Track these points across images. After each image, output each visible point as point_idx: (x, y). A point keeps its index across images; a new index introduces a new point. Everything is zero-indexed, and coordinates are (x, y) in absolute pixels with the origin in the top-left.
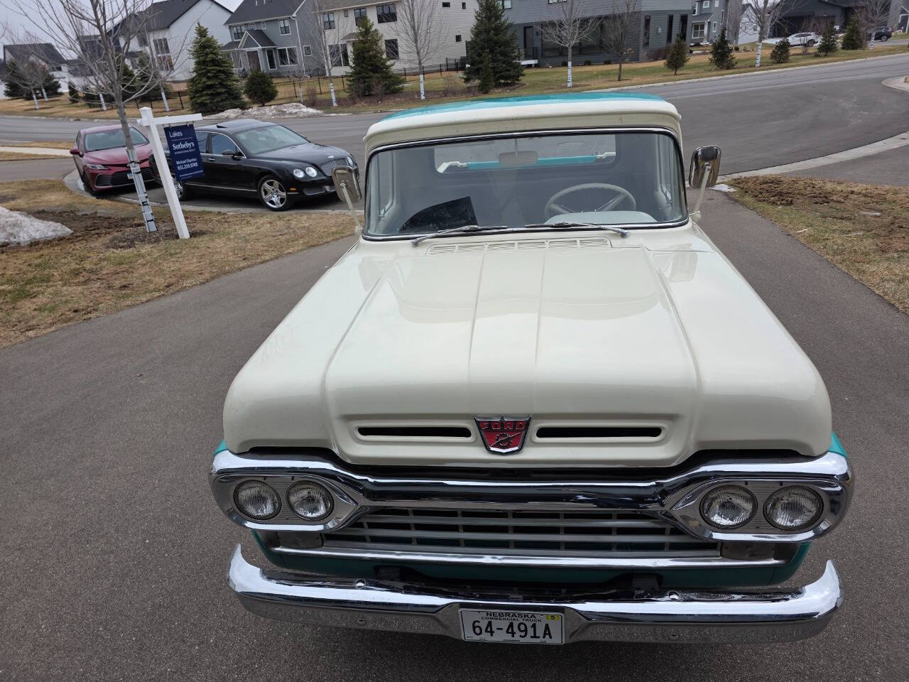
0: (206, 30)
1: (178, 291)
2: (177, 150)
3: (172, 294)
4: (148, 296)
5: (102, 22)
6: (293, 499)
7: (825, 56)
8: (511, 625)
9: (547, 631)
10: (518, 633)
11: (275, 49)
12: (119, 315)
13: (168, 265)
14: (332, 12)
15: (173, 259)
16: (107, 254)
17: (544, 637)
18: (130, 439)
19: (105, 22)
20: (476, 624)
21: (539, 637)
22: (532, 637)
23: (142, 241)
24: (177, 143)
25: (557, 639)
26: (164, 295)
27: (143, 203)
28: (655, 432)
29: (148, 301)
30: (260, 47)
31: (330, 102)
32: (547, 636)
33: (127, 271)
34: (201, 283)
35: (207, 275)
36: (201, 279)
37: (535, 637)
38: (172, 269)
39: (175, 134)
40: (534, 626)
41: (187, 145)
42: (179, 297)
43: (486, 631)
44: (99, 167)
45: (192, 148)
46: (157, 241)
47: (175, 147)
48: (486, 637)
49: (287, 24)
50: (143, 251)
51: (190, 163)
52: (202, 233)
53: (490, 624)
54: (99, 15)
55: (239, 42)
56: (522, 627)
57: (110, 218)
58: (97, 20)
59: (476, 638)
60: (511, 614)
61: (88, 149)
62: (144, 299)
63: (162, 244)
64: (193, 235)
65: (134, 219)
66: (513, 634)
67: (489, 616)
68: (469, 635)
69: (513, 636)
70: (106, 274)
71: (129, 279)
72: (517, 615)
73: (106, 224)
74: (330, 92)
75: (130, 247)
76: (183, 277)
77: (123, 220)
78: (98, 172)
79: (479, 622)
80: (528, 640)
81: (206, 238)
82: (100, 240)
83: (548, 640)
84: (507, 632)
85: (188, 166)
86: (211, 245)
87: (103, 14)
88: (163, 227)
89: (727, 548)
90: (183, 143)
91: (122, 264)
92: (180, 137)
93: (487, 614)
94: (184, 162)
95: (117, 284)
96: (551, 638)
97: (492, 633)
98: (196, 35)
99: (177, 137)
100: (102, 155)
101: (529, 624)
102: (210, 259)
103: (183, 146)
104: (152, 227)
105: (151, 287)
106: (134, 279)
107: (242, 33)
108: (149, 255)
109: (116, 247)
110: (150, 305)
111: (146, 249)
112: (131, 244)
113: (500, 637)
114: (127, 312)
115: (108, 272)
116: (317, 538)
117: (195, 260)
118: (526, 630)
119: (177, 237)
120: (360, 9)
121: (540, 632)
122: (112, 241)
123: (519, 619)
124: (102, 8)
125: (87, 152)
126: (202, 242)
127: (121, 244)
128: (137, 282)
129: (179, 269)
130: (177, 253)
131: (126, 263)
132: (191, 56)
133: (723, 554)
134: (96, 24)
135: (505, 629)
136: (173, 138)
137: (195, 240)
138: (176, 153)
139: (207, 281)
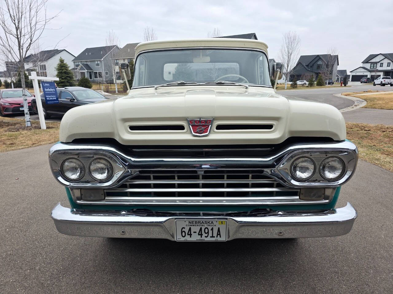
1: (38, 146)
2: (46, 91)
3: (34, 146)
4: (23, 147)
5: (19, 36)
6: (92, 168)
7: (311, 87)
8: (201, 229)
9: (219, 234)
10: (204, 235)
11: (93, 72)
12: (7, 153)
13: (35, 137)
14: (118, 59)
15: (37, 135)
16: (5, 133)
17: (217, 237)
18: (5, 193)
19: (21, 37)
20: (183, 230)
21: (214, 237)
22: (211, 237)
23: (23, 129)
24: (47, 88)
25: (223, 238)
26: (31, 147)
27: (26, 113)
28: (270, 127)
29: (22, 149)
30: (86, 71)
31: (115, 92)
32: (219, 236)
33: (14, 139)
34: (50, 143)
35: (53, 141)
36: (49, 142)
37: (213, 237)
38: (36, 138)
39: (46, 85)
40: (212, 229)
41: (51, 90)
42: (38, 148)
43: (188, 234)
44: (7, 104)
45: (54, 91)
46: (30, 129)
47: (46, 90)
48: (188, 238)
49: (99, 62)
50: (23, 133)
51: (52, 97)
52: (52, 128)
53: (190, 229)
54: (19, 33)
55: (77, 68)
56: (206, 231)
57: (9, 123)
58: (17, 35)
59: (183, 239)
60: (201, 222)
61: (3, 97)
62: (21, 148)
63: (33, 130)
64: (48, 128)
65: (20, 123)
66: (201, 235)
67: (190, 224)
68: (179, 238)
69: (201, 237)
70: (4, 140)
71: (14, 142)
72: (204, 222)
73: (7, 125)
74: (115, 89)
75: (17, 131)
76: (40, 141)
77: (15, 124)
78: (6, 106)
79: (184, 228)
80: (209, 239)
81: (54, 129)
82: (3, 129)
83: (219, 239)
84: (199, 234)
85: (52, 99)
86: (56, 131)
87: (21, 33)
88: (34, 125)
89: (302, 194)
90: (50, 88)
91: (12, 136)
92: (48, 86)
93: (189, 222)
94: (50, 97)
95: (8, 143)
96: (220, 237)
97: (191, 235)
98: (59, 62)
99: (47, 86)
100: (10, 100)
101: (210, 228)
102: (55, 136)
103: (50, 90)
104: (29, 124)
105: (25, 144)
106: (17, 141)
107: (79, 65)
108: (25, 134)
109: (10, 131)
110: (23, 150)
111: (25, 132)
112: (18, 130)
113: (195, 238)
114: (12, 152)
115: (4, 139)
116: (102, 195)
117: (47, 136)
118: (208, 233)
119: (40, 128)
120: (130, 59)
121: (215, 235)
122: (8, 129)
123: (205, 225)
124: (20, 30)
125: (2, 98)
126: (52, 131)
127: (13, 130)
128: (17, 142)
129: (40, 139)
130: (39, 134)
131: (14, 136)
132: (56, 70)
133: (301, 198)
134: (16, 37)
135: (198, 233)
136: (45, 86)
137: (48, 130)
138: (46, 92)
139: (52, 143)
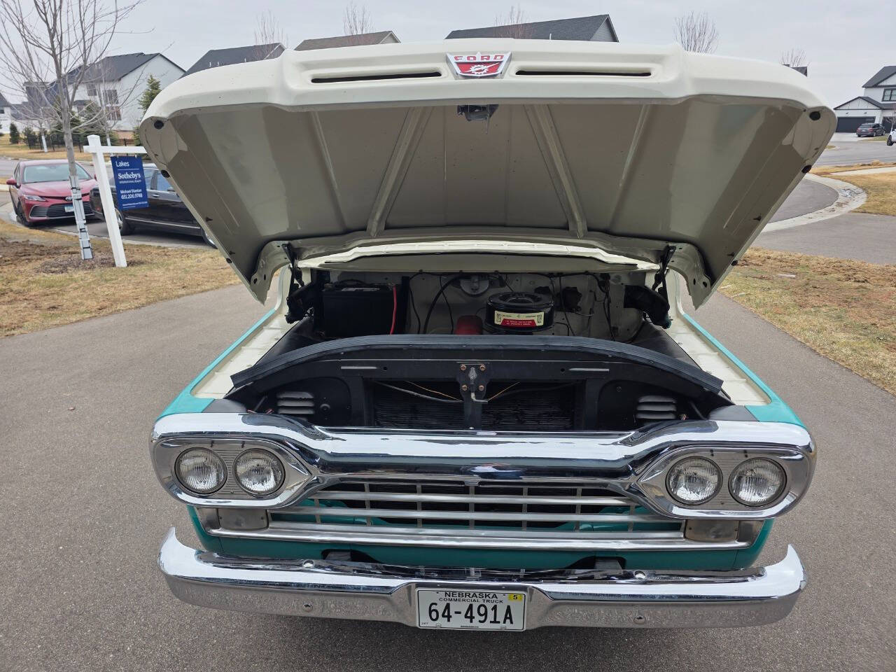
0: (158, 83)
1: (111, 313)
2: (122, 180)
3: (103, 316)
4: (79, 317)
5: (57, 51)
6: (241, 469)
8: (471, 607)
9: (508, 615)
10: (477, 618)
12: (45, 333)
13: (102, 290)
15: (108, 285)
16: (37, 278)
17: (504, 622)
18: (48, 448)
19: (61, 52)
20: (434, 607)
21: (499, 622)
22: (491, 622)
23: (75, 267)
24: (123, 173)
25: (518, 625)
26: (95, 316)
27: (81, 229)
29: (78, 321)
32: (508, 621)
33: (58, 293)
34: (137, 308)
35: (143, 300)
36: (136, 303)
37: (495, 622)
38: (106, 293)
39: (122, 164)
40: (495, 608)
41: (134, 176)
42: (112, 319)
43: (443, 616)
44: (36, 198)
45: (138, 179)
46: (92, 267)
47: (121, 176)
48: (443, 623)
50: (76, 276)
51: (134, 193)
52: (141, 263)
53: (448, 607)
54: (56, 44)
56: (482, 610)
57: (43, 246)
58: (53, 49)
59: (431, 625)
60: (472, 594)
61: (26, 180)
62: (74, 320)
63: (97, 271)
64: (130, 264)
65: (68, 248)
66: (472, 618)
67: (448, 597)
68: (425, 622)
69: (471, 622)
70: (35, 295)
71: (59, 301)
72: (477, 594)
73: (38, 251)
75: (62, 272)
76: (116, 301)
77: (56, 248)
78: (33, 203)
79: (436, 604)
80: (487, 626)
81: (144, 267)
82: (31, 265)
83: (508, 626)
84: (466, 617)
85: (132, 196)
86: (148, 273)
87: (60, 44)
88: (99, 256)
89: (690, 529)
90: (129, 173)
91: (53, 287)
92: (127, 167)
93: (446, 593)
94: (129, 192)
95: (46, 304)
96: (512, 623)
97: (449, 617)
99: (123, 167)
100: (43, 188)
101: (490, 606)
102: (147, 287)
103: (130, 177)
104: (88, 254)
105: (83, 309)
106: (64, 300)
108: (82, 280)
109: (47, 271)
110: (80, 325)
111: (79, 274)
112: (64, 269)
113: (458, 623)
114: (54, 331)
115: (37, 293)
116: (262, 518)
117: (131, 287)
118: (486, 614)
119: (114, 265)
121: (501, 617)
122: (43, 266)
123: (480, 600)
124: (59, 37)
125: (25, 183)
126: (140, 271)
127: (53, 269)
128: (66, 304)
129: (114, 294)
130: (113, 280)
131: (57, 286)
133: (687, 536)
134: (51, 52)
135: (464, 613)
136: (120, 168)
137: (132, 269)
138: (121, 182)
139: (143, 305)
